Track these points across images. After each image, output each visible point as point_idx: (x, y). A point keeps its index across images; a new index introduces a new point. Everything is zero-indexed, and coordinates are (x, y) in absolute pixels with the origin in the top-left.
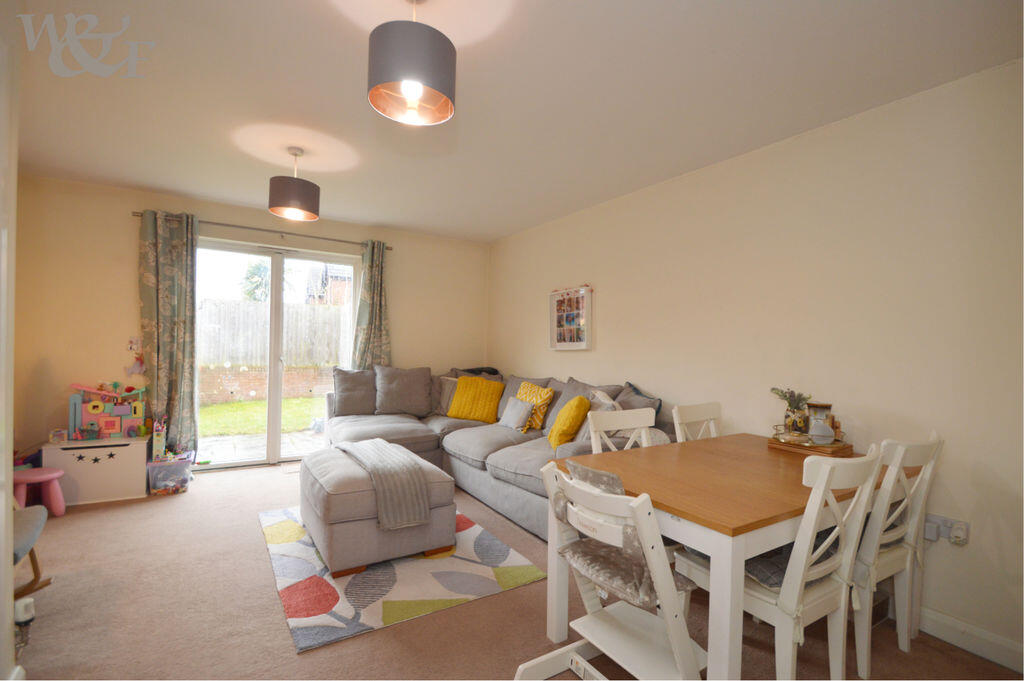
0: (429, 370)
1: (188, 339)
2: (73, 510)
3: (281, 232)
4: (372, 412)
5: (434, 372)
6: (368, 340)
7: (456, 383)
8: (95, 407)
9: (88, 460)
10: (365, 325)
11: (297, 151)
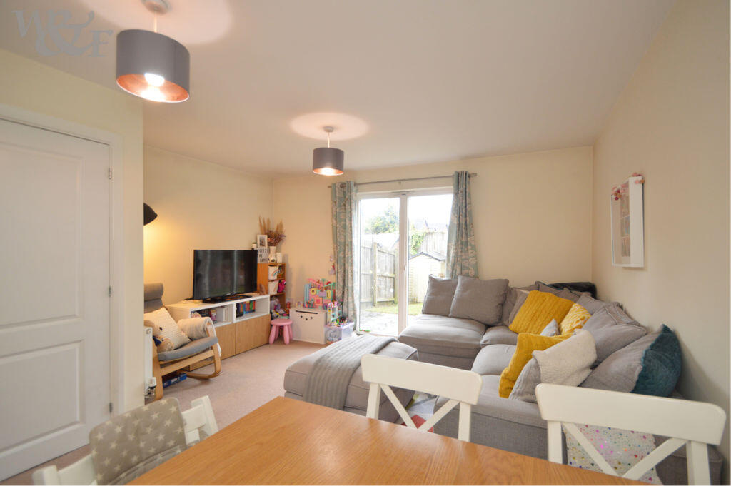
0: (507, 281)
1: (349, 255)
2: (292, 342)
3: (398, 180)
4: (445, 315)
5: (511, 285)
6: (456, 254)
7: (527, 295)
8: (313, 291)
9: (303, 319)
10: (453, 242)
11: (329, 129)
